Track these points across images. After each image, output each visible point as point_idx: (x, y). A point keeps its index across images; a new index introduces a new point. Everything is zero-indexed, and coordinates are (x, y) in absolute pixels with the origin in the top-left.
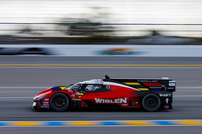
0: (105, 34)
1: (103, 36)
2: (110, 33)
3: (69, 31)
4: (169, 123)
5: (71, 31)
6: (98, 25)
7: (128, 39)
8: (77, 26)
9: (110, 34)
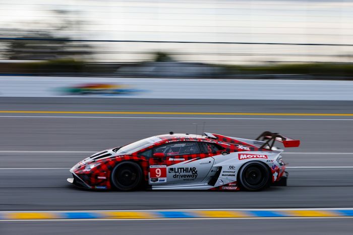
0: (76, 58)
1: (73, 62)
2: (86, 56)
3: (8, 51)
4: (183, 215)
5: (13, 51)
6: (65, 42)
7: (118, 68)
8: (27, 43)
9: (87, 59)
